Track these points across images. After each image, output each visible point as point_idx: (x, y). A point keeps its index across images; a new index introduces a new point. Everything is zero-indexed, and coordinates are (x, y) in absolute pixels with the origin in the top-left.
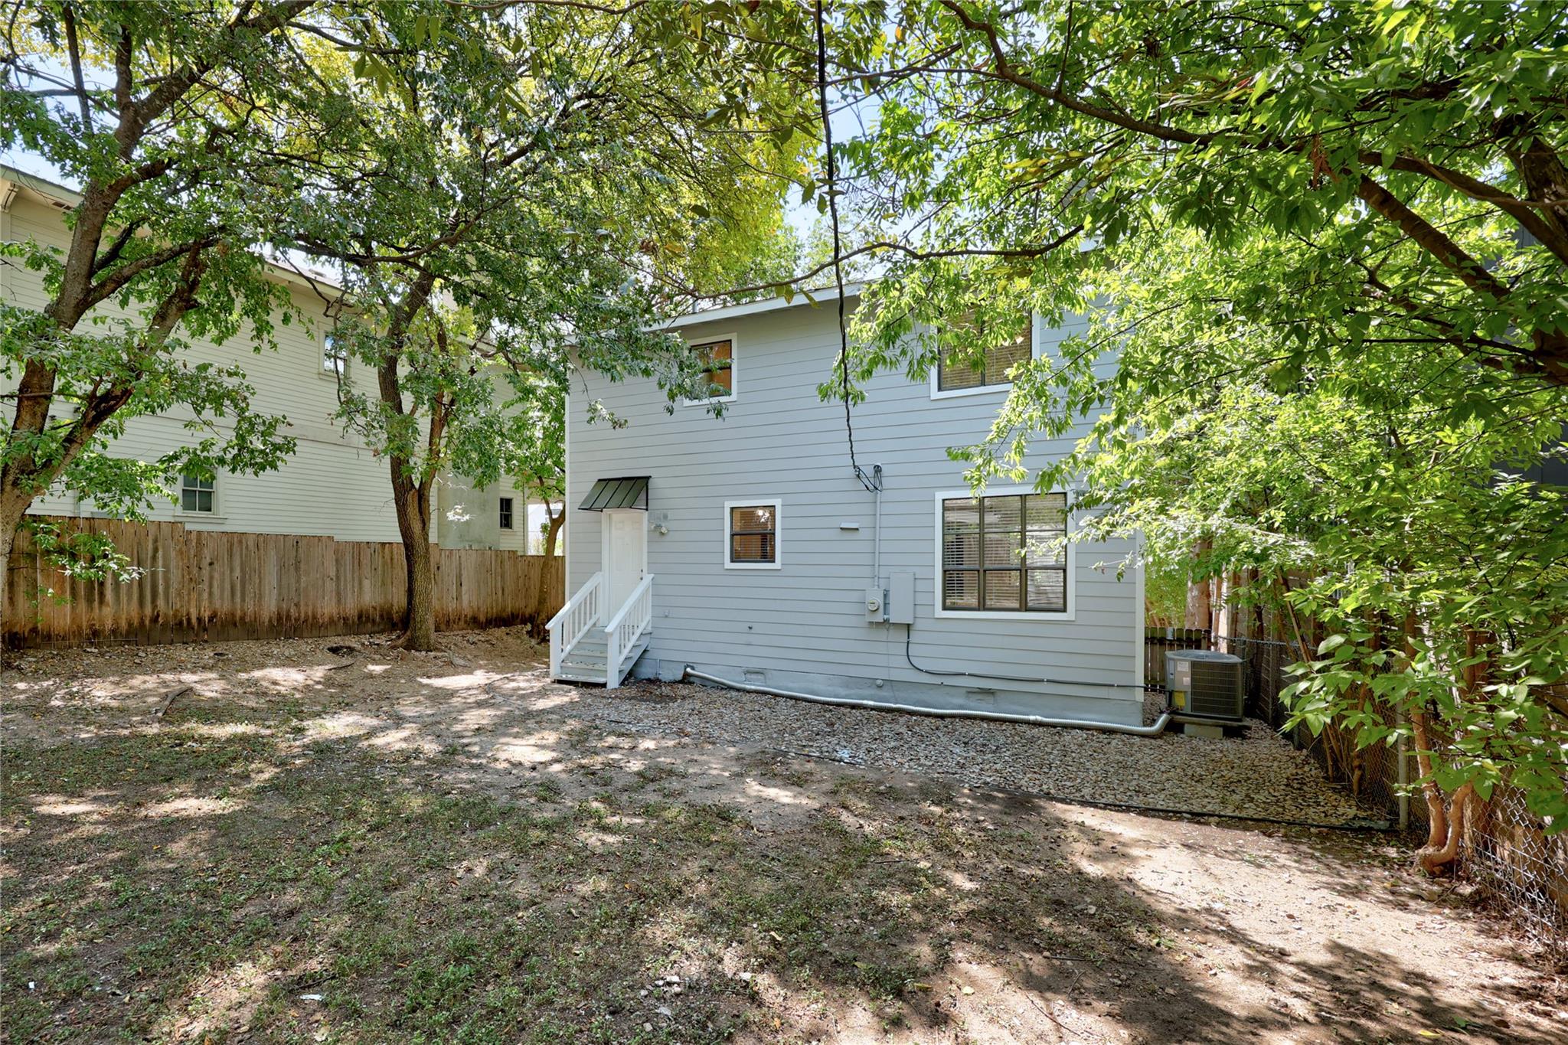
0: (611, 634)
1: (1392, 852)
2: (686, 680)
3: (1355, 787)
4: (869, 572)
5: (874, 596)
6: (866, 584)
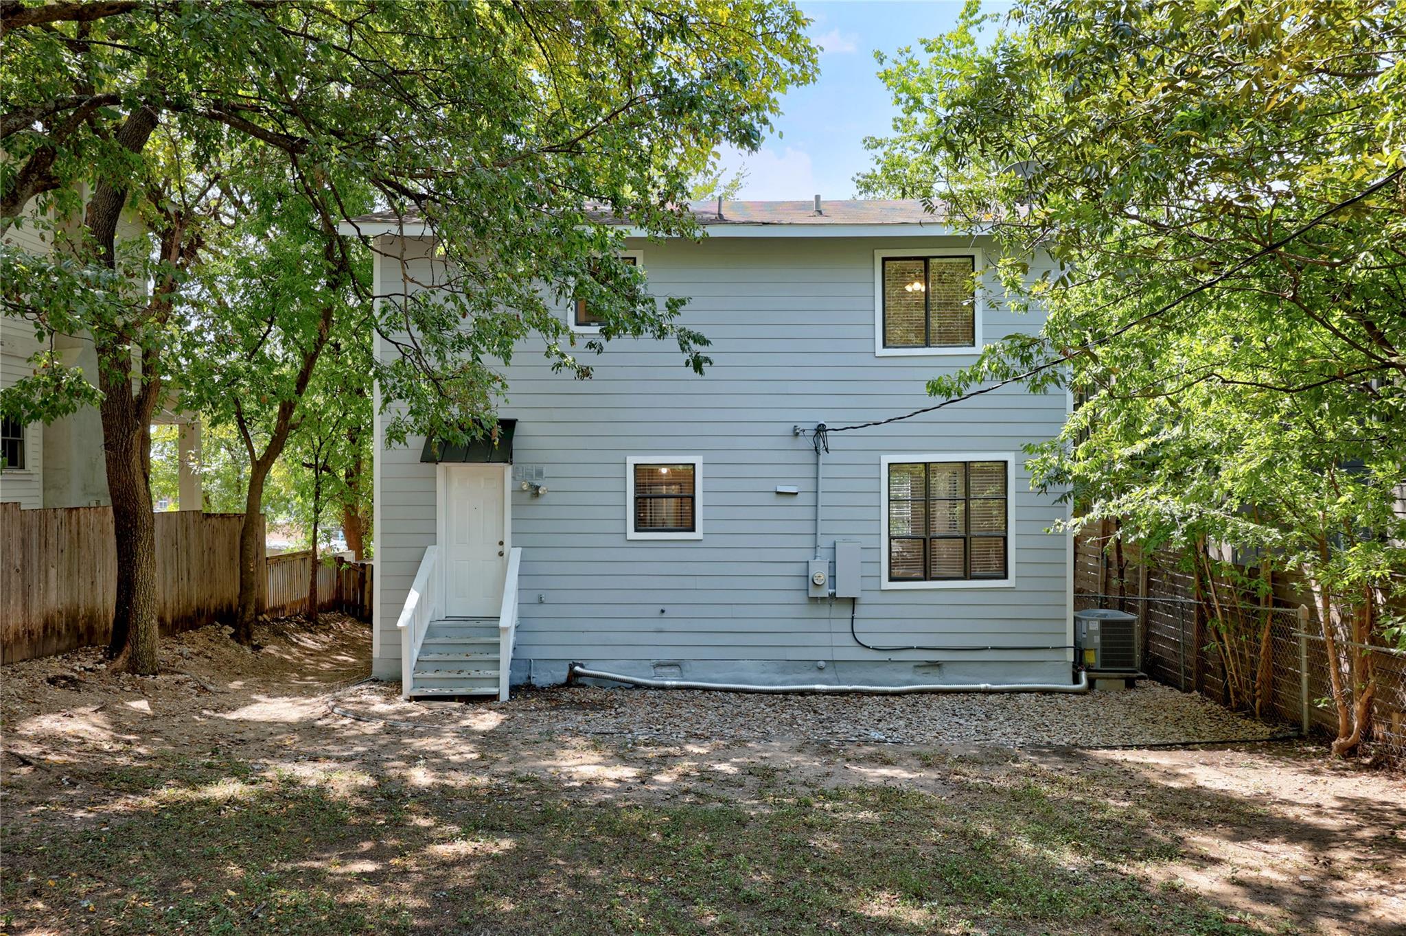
0: (506, 629)
1: (1312, 749)
2: (574, 680)
3: (1257, 712)
4: (808, 541)
5: (820, 572)
6: (807, 555)
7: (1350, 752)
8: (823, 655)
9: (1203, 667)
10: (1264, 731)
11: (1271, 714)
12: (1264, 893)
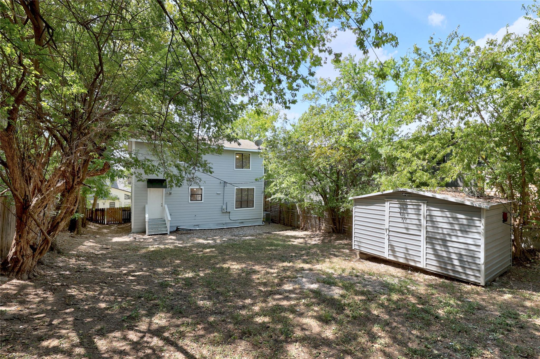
1: (297, 229)
2: (178, 230)
4: (222, 202)
5: (224, 207)
6: (222, 205)
7: (302, 229)
8: (224, 222)
9: (280, 220)
10: (291, 228)
11: (291, 226)
12: (301, 243)
